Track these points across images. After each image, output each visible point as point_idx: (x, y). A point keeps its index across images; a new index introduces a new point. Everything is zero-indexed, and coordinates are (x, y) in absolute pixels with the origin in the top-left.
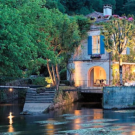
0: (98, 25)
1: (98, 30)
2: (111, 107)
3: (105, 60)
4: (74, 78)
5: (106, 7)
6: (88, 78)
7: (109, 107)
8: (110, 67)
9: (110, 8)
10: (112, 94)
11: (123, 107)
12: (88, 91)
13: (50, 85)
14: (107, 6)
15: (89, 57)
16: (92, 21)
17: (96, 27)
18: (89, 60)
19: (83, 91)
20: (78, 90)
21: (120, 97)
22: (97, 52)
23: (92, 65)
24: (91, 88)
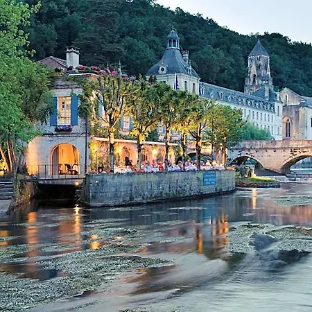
0: (68, 80)
1: (68, 88)
2: (101, 204)
3: (78, 135)
4: (27, 161)
5: (71, 52)
6: (49, 161)
7: (97, 204)
8: (87, 145)
9: (77, 53)
10: (103, 185)
11: (117, 203)
12: (50, 182)
13: (3, 172)
14: (72, 50)
15: (52, 130)
16: (57, 73)
17: (63, 84)
18: (53, 134)
19: (41, 182)
20: (35, 180)
21: (113, 189)
22: (65, 122)
23: (57, 141)
24: (56, 177)
